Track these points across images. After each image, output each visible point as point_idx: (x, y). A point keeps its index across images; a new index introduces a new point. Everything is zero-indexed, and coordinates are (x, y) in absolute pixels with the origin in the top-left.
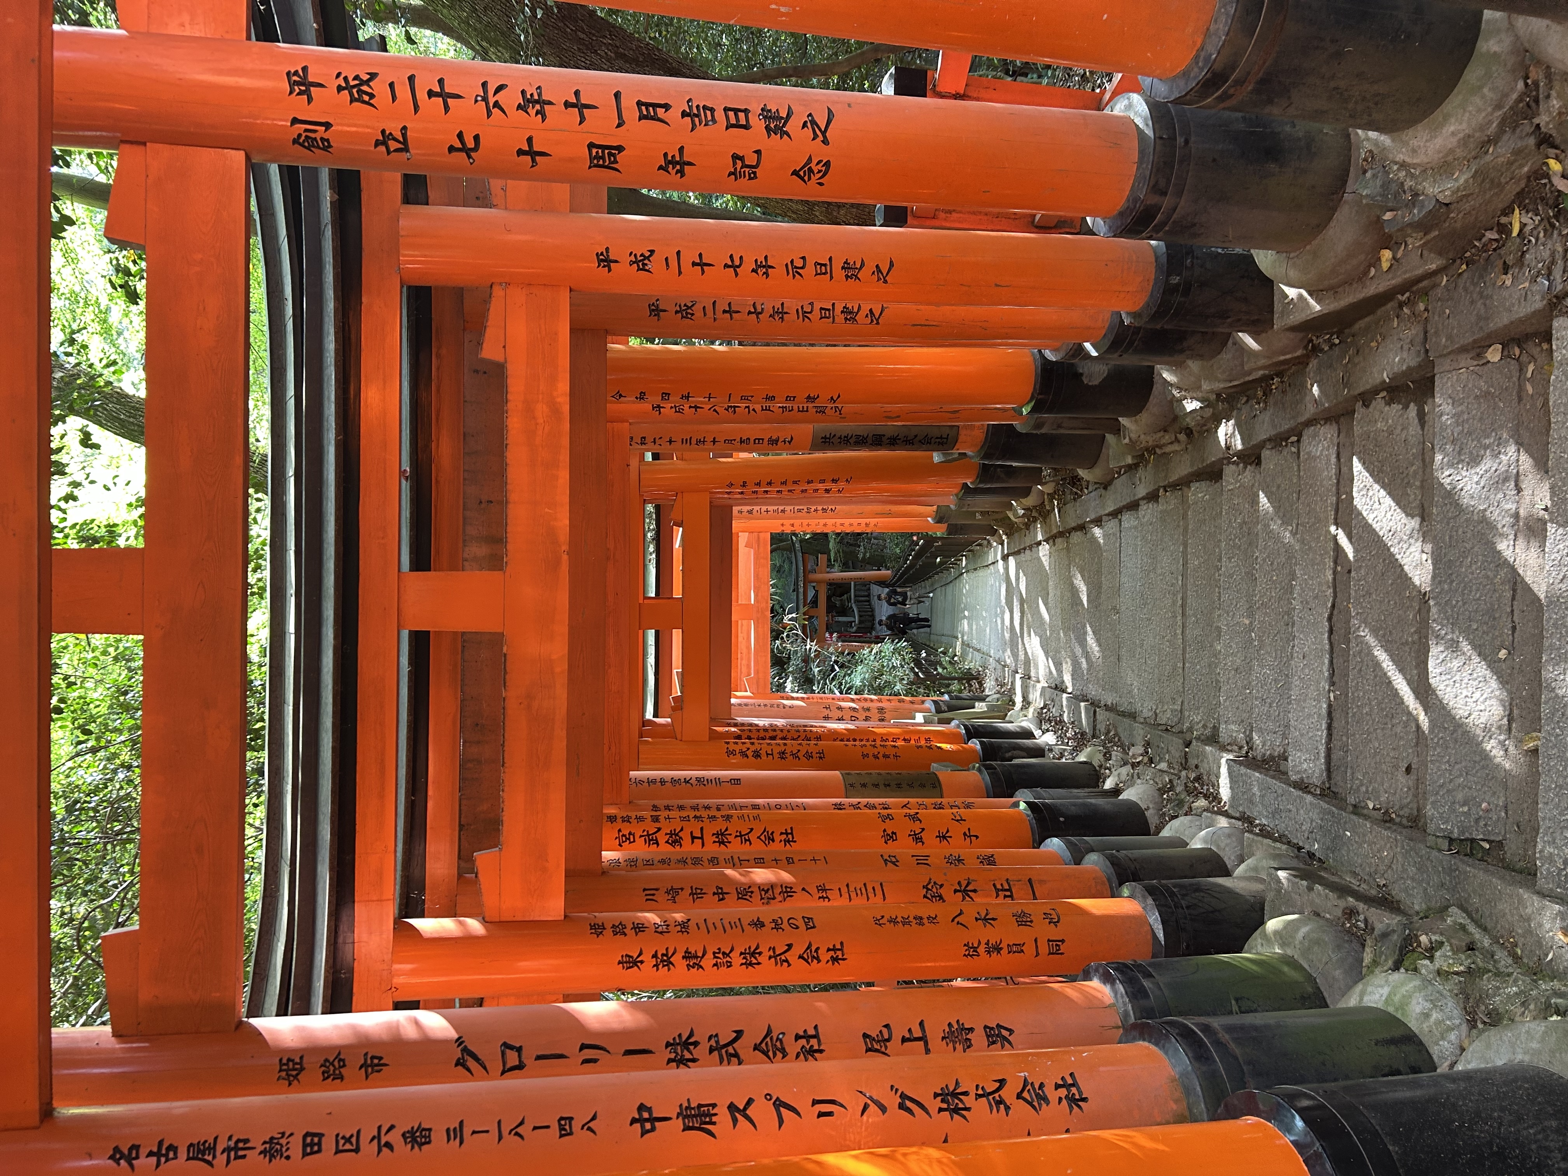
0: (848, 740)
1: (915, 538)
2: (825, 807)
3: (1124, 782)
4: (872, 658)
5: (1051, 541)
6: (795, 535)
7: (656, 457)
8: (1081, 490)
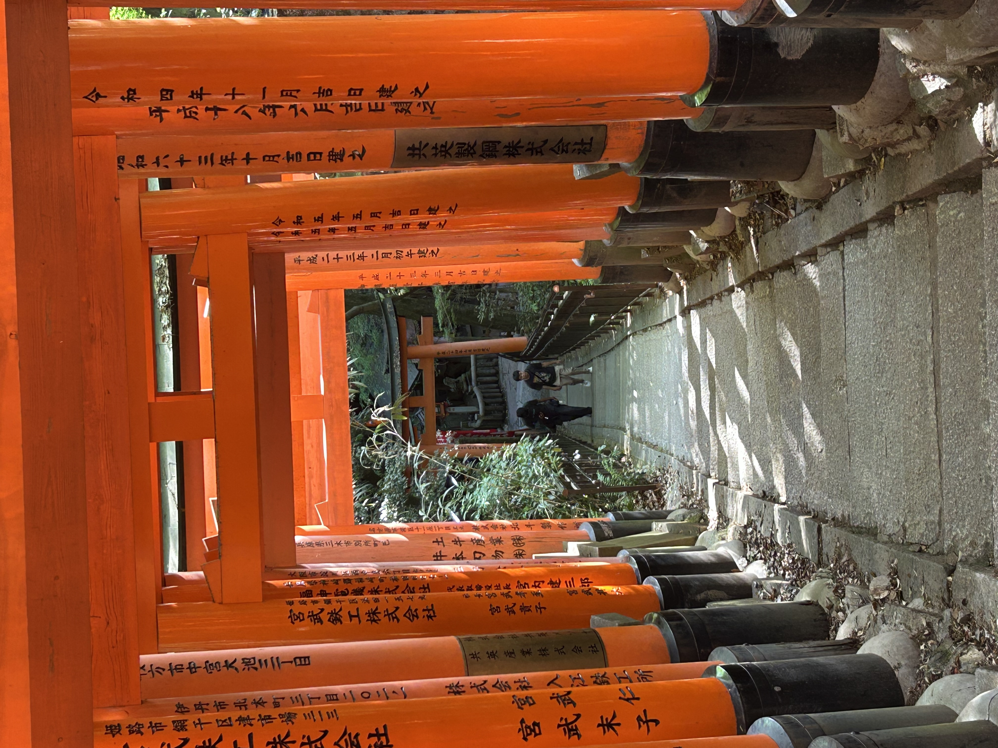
0: (470, 589)
1: (556, 289)
2: (436, 691)
3: (865, 630)
4: (503, 465)
5: (747, 286)
6: (384, 291)
7: (165, 184)
8: (786, 212)
